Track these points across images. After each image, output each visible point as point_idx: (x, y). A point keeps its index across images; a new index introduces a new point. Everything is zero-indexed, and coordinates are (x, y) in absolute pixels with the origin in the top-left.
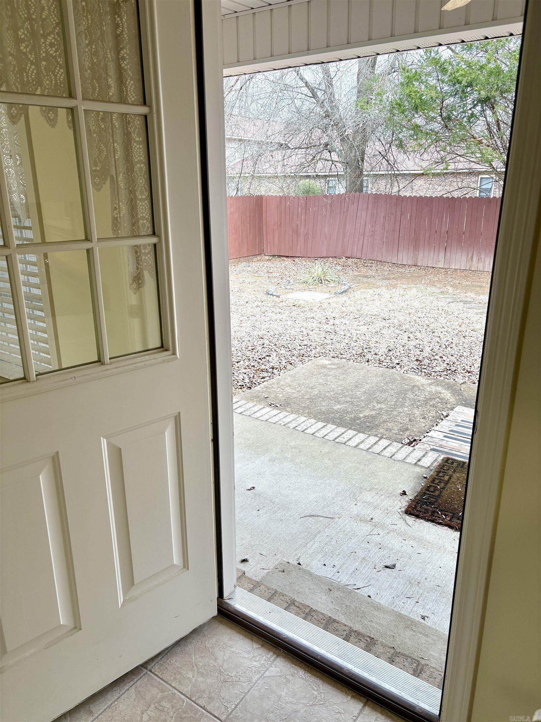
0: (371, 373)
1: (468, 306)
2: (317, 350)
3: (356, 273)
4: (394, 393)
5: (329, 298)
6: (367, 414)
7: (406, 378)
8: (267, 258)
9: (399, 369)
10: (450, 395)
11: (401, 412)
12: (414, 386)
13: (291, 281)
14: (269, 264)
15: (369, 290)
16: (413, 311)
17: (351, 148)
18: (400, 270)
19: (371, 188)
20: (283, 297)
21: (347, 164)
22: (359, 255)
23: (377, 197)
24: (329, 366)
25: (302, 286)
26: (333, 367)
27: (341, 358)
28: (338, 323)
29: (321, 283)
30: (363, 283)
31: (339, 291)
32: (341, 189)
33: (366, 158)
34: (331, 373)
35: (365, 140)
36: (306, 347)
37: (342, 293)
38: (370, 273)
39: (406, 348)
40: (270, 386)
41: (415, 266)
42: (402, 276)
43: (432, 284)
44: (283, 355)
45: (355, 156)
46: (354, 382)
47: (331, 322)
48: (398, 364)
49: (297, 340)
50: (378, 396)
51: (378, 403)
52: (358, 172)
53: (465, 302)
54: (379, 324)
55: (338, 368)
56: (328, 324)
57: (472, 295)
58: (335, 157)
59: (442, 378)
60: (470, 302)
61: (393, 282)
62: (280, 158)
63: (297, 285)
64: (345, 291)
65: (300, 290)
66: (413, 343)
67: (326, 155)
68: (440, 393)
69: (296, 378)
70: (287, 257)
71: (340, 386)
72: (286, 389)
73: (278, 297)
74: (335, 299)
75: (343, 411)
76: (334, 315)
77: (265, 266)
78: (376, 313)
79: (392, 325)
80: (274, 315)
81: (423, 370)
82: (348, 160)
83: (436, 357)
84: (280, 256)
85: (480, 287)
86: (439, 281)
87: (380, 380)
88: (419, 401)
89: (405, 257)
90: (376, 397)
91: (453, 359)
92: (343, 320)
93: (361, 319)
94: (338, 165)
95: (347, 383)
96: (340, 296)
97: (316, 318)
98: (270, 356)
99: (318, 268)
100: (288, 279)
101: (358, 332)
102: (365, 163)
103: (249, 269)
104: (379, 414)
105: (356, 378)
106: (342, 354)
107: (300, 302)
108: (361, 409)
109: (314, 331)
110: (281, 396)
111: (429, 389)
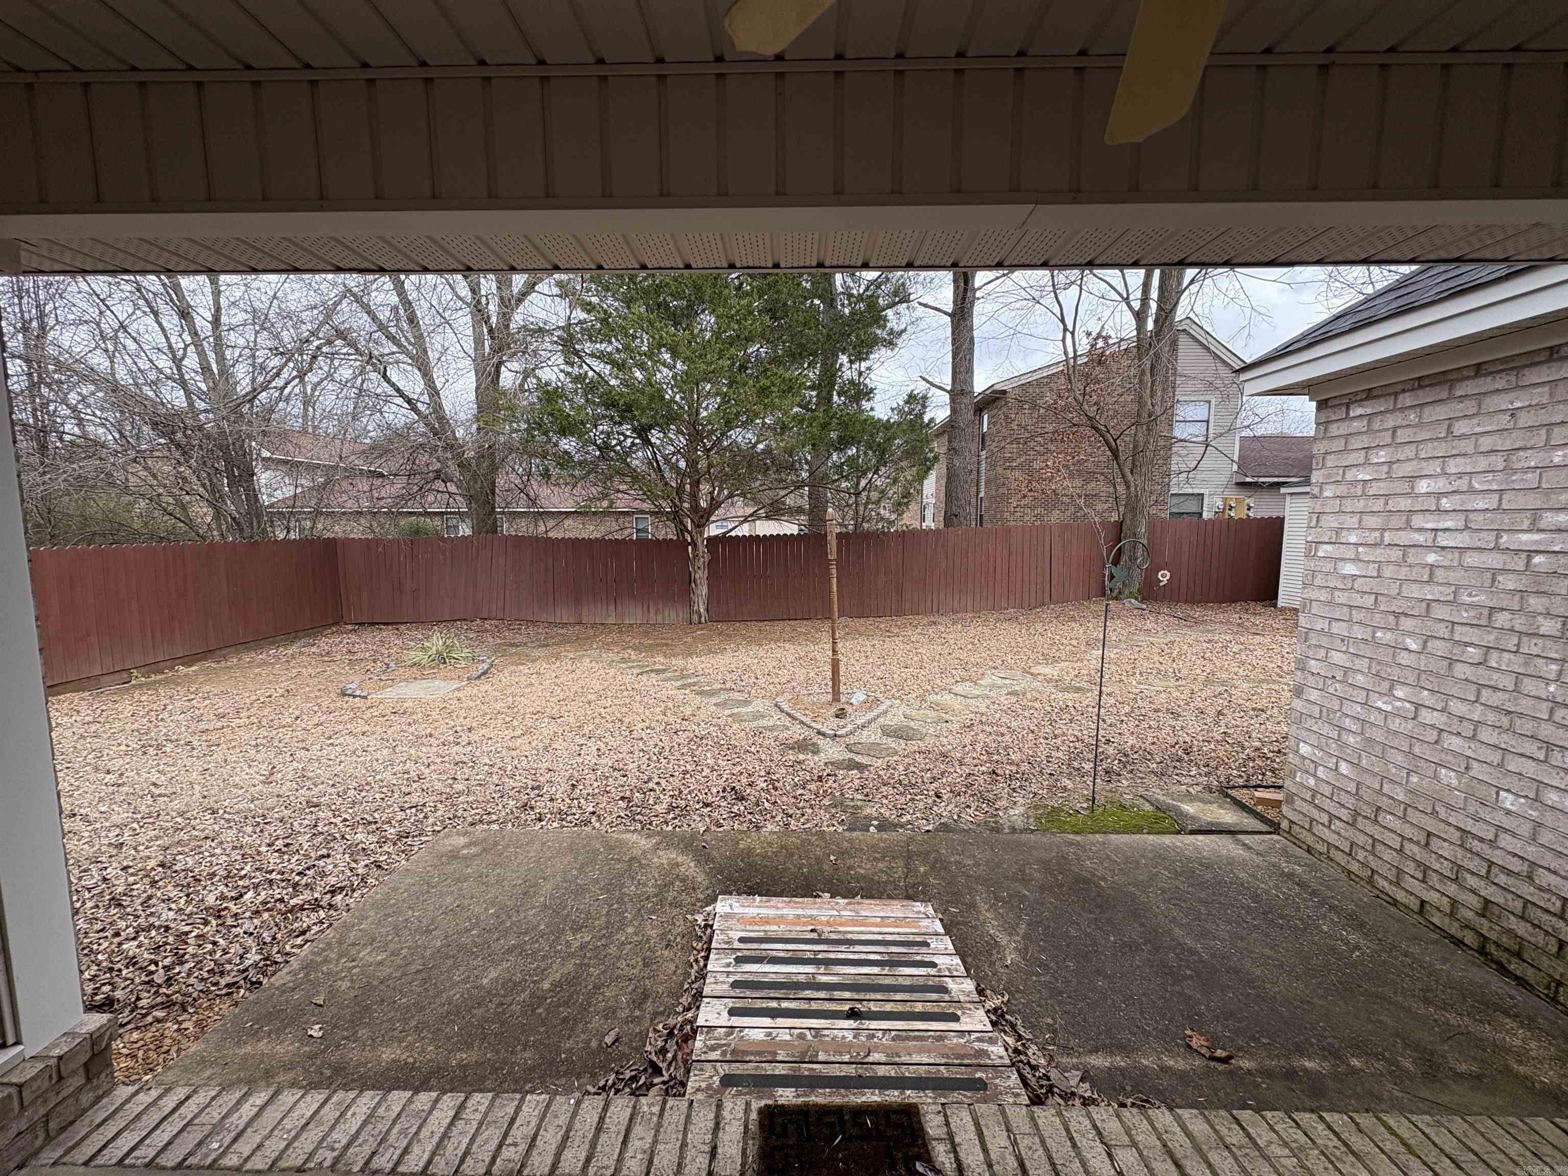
0: (549, 847)
1: (662, 676)
2: (439, 813)
3: (499, 641)
4: (600, 889)
5: (459, 689)
6: (558, 976)
7: (612, 843)
8: (350, 627)
9: (597, 825)
10: (692, 864)
11: (623, 944)
12: (630, 860)
13: (392, 665)
14: (353, 637)
15: (521, 667)
16: (593, 697)
17: (475, 477)
18: (561, 631)
19: (506, 528)
20: (374, 697)
21: (470, 499)
22: (500, 615)
23: (518, 541)
24: (465, 851)
25: (408, 673)
26: (473, 850)
27: (489, 823)
28: (477, 739)
29: (445, 663)
30: (511, 655)
31: (475, 674)
32: (465, 530)
33: (497, 491)
34: (469, 870)
35: (494, 468)
36: (414, 810)
37: (479, 677)
38: (520, 638)
39: (599, 773)
40: (319, 959)
41: (580, 623)
42: (565, 641)
43: (607, 646)
44: (360, 847)
45: (482, 488)
46: (520, 882)
47: (464, 739)
48: (594, 813)
49: (396, 796)
50: (573, 907)
51: (575, 931)
52: (488, 508)
53: (658, 672)
54: (547, 728)
55: (484, 850)
56: (458, 744)
57: (660, 658)
58: (452, 488)
59: (670, 828)
60: (664, 671)
61: (555, 649)
62: (367, 488)
63: (402, 670)
64: (484, 673)
65: (406, 680)
66: (607, 761)
67: (439, 485)
68: (677, 865)
69: (390, 911)
70: (385, 624)
71: (493, 904)
72: (361, 955)
73: (365, 698)
74: (469, 691)
75: (503, 985)
76: (468, 723)
77: (345, 641)
78: (539, 709)
79: (567, 728)
80: (350, 740)
81: (637, 817)
82: (472, 492)
83: (651, 785)
84: (373, 624)
85: (667, 645)
86: (616, 644)
87: (569, 863)
88: (648, 898)
89: (564, 614)
90: (568, 915)
91: (676, 782)
92: (485, 731)
93: (515, 723)
94: (458, 498)
95: (506, 888)
96: (477, 682)
97: (436, 734)
98: (328, 856)
99: (436, 641)
100: (386, 660)
101: (514, 753)
102: (497, 498)
103: (314, 649)
104: (581, 965)
105: (523, 869)
106: (489, 813)
107: (408, 704)
108: (543, 965)
109: (432, 767)
110: (345, 985)
111: (656, 860)
